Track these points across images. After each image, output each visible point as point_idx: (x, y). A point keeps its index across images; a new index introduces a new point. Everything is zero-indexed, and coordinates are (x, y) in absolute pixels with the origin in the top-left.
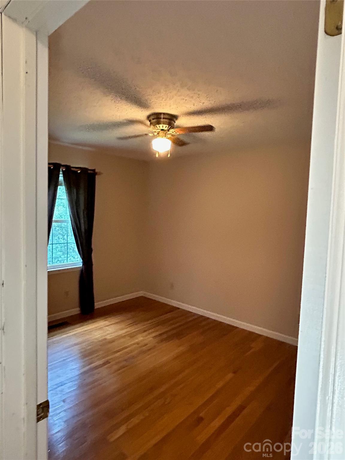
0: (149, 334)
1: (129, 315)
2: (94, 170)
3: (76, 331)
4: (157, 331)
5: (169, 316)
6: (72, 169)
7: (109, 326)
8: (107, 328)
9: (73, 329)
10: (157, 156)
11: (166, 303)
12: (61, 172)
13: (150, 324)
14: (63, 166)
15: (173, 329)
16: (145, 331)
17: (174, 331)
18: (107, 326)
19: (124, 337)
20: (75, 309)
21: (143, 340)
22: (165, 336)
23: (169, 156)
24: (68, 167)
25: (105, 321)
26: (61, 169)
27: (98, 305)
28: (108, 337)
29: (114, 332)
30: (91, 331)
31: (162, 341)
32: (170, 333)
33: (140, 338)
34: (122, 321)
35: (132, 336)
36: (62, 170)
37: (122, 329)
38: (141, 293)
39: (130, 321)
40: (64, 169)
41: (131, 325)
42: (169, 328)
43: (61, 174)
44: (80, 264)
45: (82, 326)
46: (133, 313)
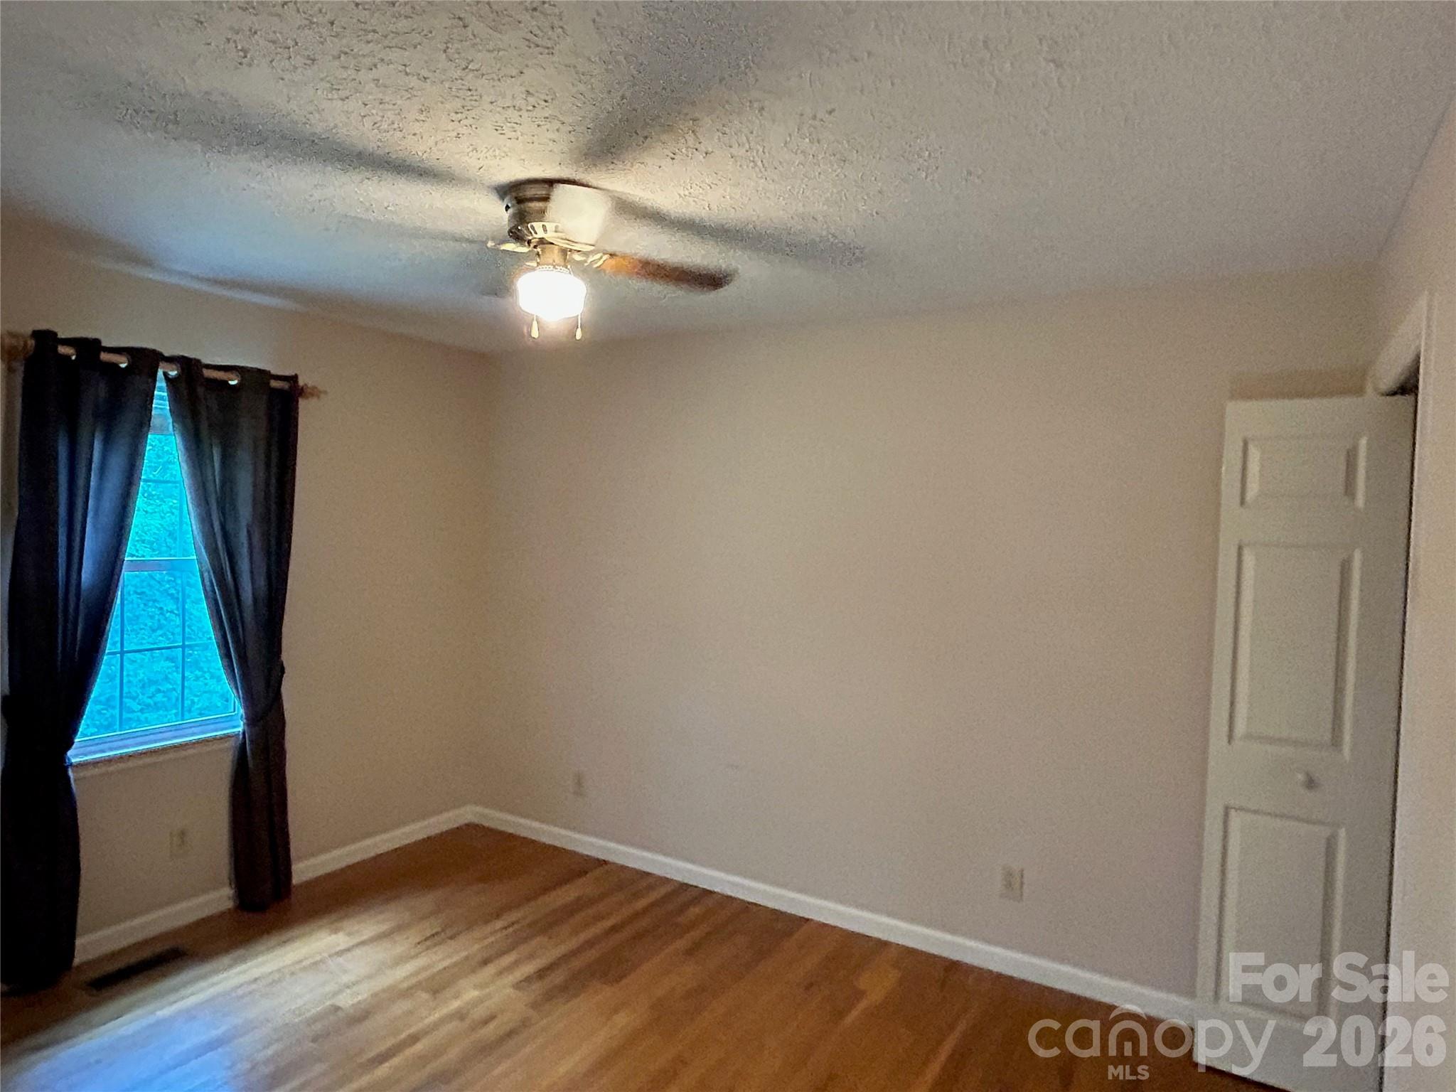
0: (500, 973)
1: (426, 901)
2: (294, 379)
3: (213, 985)
4: (531, 957)
5: (567, 894)
6: (208, 373)
7: (349, 955)
8: (340, 960)
9: (204, 977)
10: (535, 334)
11: (557, 844)
12: (161, 383)
13: (505, 932)
14: (171, 360)
15: (590, 944)
16: (485, 962)
17: (592, 955)
18: (340, 953)
19: (406, 993)
20: (213, 895)
21: (480, 1001)
22: (558, 977)
23: (579, 335)
24: (189, 366)
25: (336, 931)
26: (160, 373)
27: (304, 870)
28: (346, 1001)
29: (369, 977)
30: (276, 980)
31: (549, 996)
32: (577, 963)
33: (468, 993)
34: (400, 928)
35: (437, 986)
36: (165, 374)
37: (400, 960)
38: (468, 814)
39: (430, 927)
40: (173, 370)
41: (432, 940)
42: (573, 943)
43: (161, 389)
44: (234, 723)
45: (243, 960)
46: (439, 893)
